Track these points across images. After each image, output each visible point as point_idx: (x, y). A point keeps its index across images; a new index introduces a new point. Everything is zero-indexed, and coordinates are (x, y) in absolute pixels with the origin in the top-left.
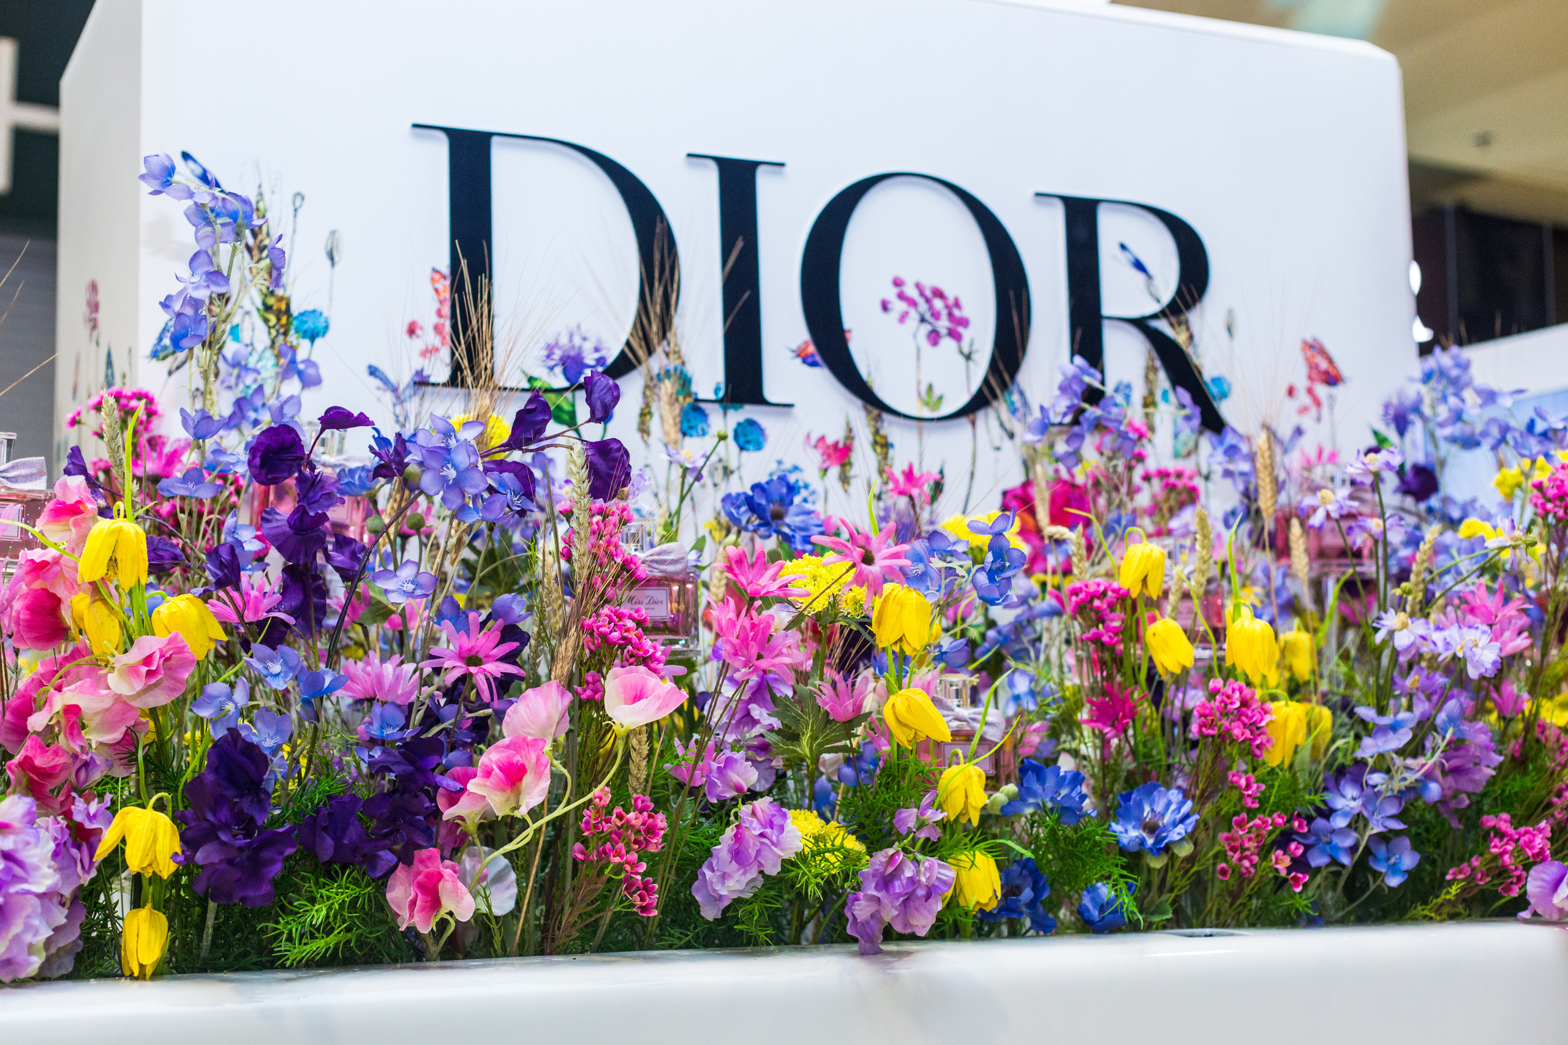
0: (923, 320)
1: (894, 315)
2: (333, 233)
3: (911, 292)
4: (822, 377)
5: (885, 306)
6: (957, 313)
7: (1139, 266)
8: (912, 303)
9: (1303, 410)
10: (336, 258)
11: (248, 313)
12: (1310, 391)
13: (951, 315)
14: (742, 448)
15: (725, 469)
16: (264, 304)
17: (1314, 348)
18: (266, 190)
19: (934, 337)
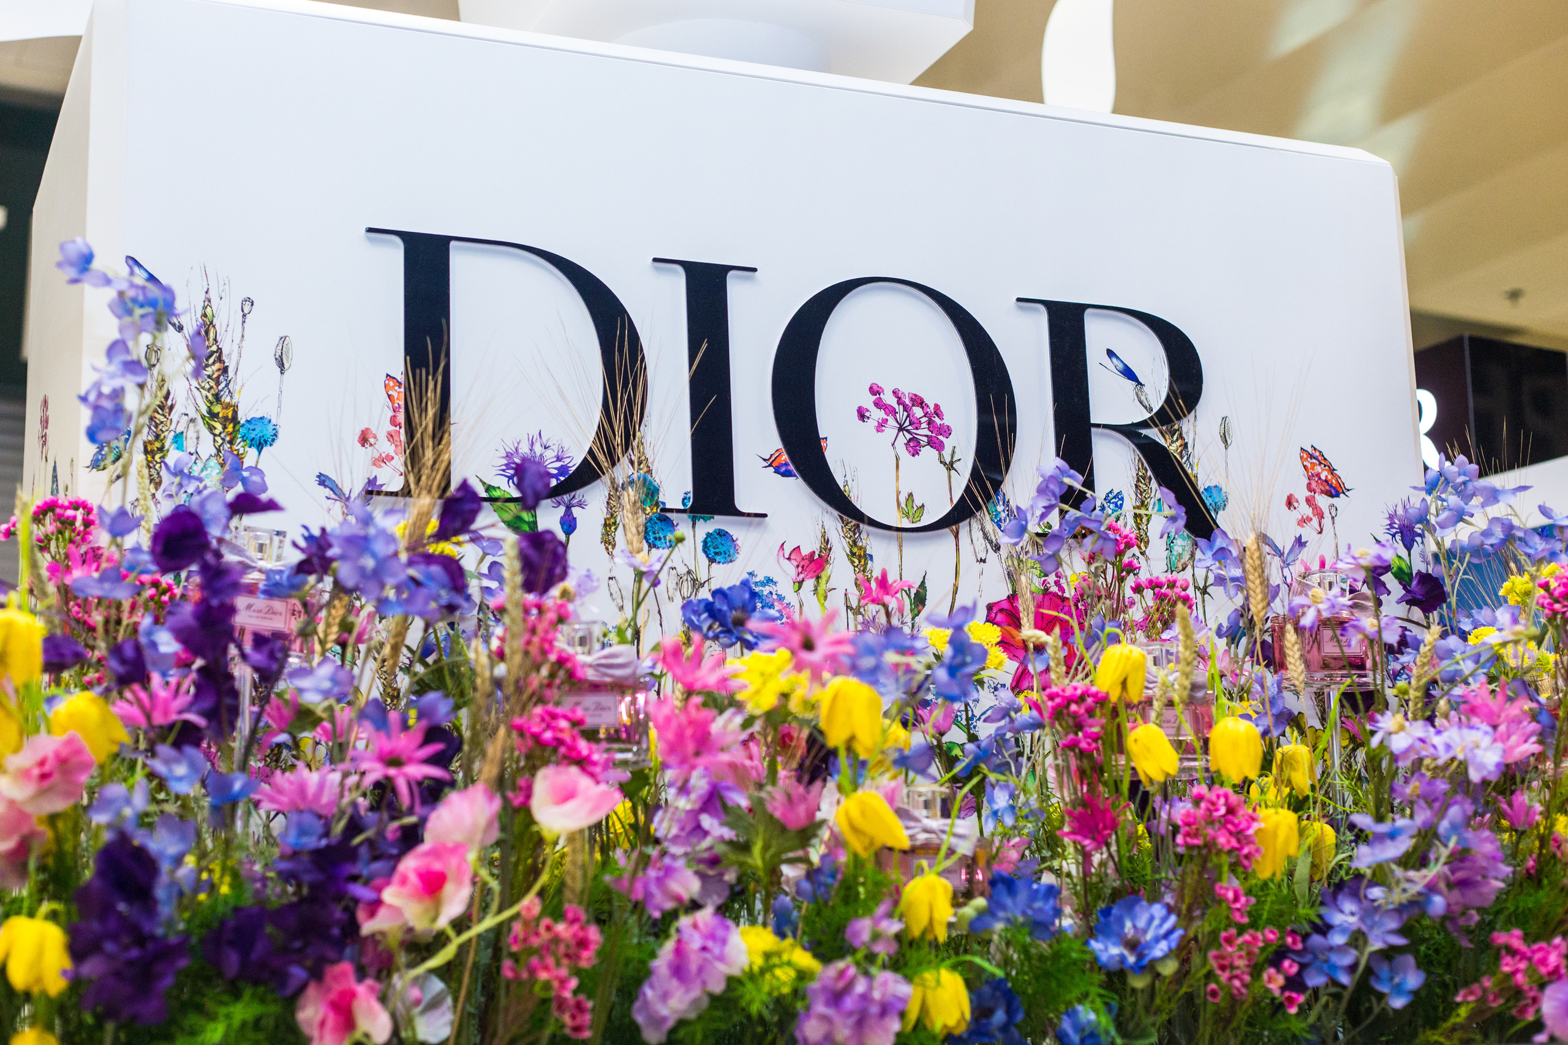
0: (901, 429)
1: (872, 424)
2: (283, 339)
3: (890, 399)
4: (796, 486)
5: (862, 415)
6: (937, 420)
7: (1128, 373)
8: (893, 412)
9: (1304, 521)
10: (286, 365)
11: (192, 421)
12: (1309, 501)
13: (930, 423)
14: (712, 561)
15: (694, 580)
16: (210, 412)
17: (1313, 457)
18: (213, 295)
19: (914, 447)
